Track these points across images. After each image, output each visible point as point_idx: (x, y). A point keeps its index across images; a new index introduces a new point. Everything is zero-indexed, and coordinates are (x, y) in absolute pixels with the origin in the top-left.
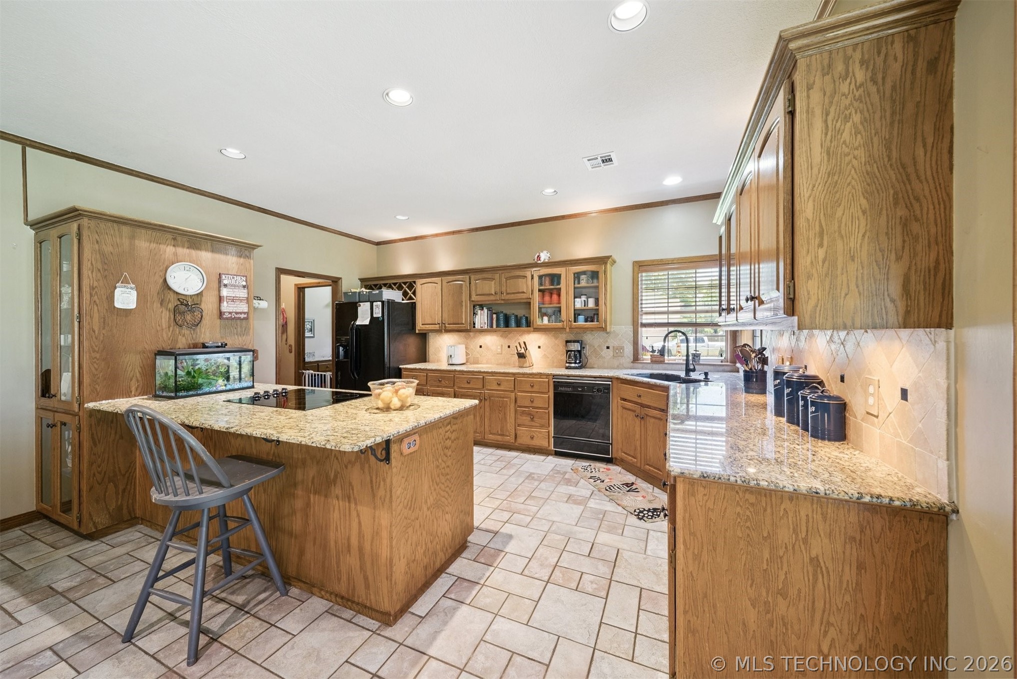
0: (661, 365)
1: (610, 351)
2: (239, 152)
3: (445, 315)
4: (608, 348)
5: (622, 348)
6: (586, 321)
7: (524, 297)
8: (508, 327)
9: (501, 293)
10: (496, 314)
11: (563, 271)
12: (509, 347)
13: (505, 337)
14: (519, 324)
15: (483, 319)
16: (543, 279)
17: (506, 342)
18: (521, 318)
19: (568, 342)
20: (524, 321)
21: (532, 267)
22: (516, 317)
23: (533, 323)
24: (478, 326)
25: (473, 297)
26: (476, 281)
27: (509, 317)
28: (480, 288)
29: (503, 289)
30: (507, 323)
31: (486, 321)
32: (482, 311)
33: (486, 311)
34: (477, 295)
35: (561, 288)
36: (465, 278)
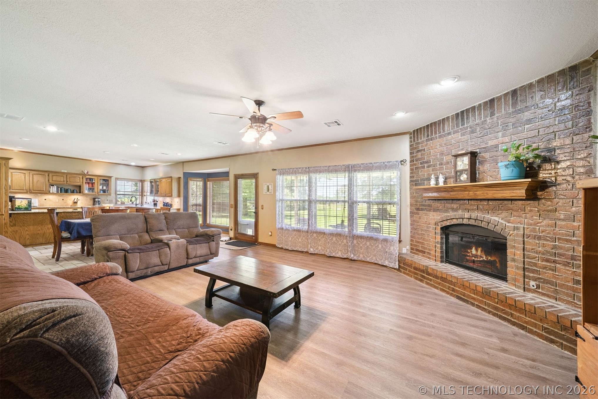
1: (108, 201)
3: (31, 187)
5: (112, 200)
6: (104, 192)
7: (79, 184)
8: (67, 193)
9: (67, 181)
10: (60, 188)
11: (96, 178)
12: (63, 200)
13: (61, 196)
14: (73, 192)
15: (54, 189)
16: (87, 179)
17: (62, 198)
18: (74, 190)
19: (95, 198)
20: (75, 191)
21: (83, 175)
22: (71, 189)
23: (83, 192)
24: (51, 192)
25: (51, 181)
26: (53, 176)
27: (67, 189)
28: (55, 178)
29: (68, 180)
30: (66, 191)
31: (56, 190)
32: (53, 187)
33: (56, 187)
34: (52, 181)
35: (94, 183)
36: (45, 174)
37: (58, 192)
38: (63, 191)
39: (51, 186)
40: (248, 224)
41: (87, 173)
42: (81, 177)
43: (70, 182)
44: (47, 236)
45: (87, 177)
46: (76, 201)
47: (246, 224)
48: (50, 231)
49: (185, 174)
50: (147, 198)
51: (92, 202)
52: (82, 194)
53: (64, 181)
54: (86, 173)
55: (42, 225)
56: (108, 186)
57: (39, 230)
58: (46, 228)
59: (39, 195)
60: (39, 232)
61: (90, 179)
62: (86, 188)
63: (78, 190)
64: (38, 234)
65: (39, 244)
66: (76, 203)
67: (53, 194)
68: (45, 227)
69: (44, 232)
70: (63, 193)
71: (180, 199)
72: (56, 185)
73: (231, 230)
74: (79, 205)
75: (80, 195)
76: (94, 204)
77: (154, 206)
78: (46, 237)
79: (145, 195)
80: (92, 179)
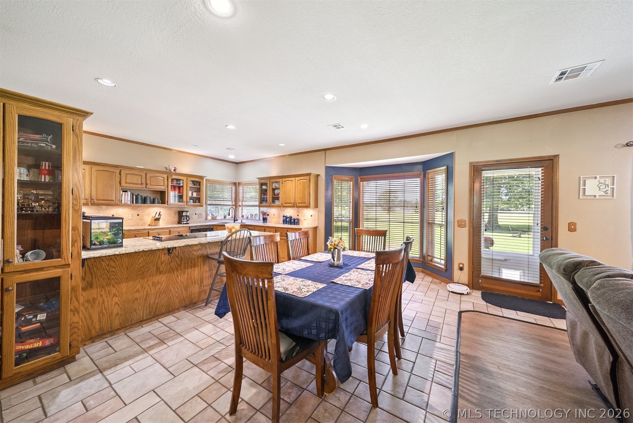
0: (215, 220)
1: (197, 215)
2: (111, 82)
3: (94, 193)
4: (196, 214)
5: (202, 214)
6: (194, 202)
7: (162, 188)
8: (144, 203)
9: (146, 184)
10: (136, 195)
11: (185, 178)
12: (138, 215)
13: (135, 209)
14: (153, 202)
15: (127, 198)
16: (172, 180)
17: (136, 212)
18: (154, 199)
19: (183, 212)
20: (156, 201)
21: (168, 173)
22: (150, 198)
23: (167, 202)
24: (123, 202)
25: (123, 184)
26: (127, 174)
27: (145, 197)
28: (130, 179)
29: (148, 182)
30: (144, 201)
31: (130, 199)
32: (126, 193)
33: (129, 193)
34: (126, 183)
35: (183, 186)
36: (115, 171)
37: (133, 203)
38: (140, 201)
39: (123, 191)
40: (506, 260)
41: (174, 170)
42: (165, 176)
43: (151, 185)
44: (152, 302)
45: (174, 177)
46: (157, 216)
47: (502, 258)
48: (157, 289)
49: (328, 169)
50: (242, 209)
51: (176, 218)
52: (166, 205)
53: (142, 184)
54: (172, 171)
55: (143, 278)
56: (200, 192)
57: (138, 291)
58: (151, 285)
59: (104, 207)
60: (137, 295)
61: (178, 180)
62: (172, 196)
63: (161, 198)
64: (136, 299)
65: (137, 322)
66: (158, 219)
67: (126, 205)
68: (148, 281)
69: (147, 292)
70: (139, 205)
71: (319, 212)
72: (130, 190)
73: (461, 269)
74: (162, 224)
75: (164, 207)
76: (180, 222)
77: (263, 222)
78: (150, 303)
79: (240, 206)
80: (180, 180)
